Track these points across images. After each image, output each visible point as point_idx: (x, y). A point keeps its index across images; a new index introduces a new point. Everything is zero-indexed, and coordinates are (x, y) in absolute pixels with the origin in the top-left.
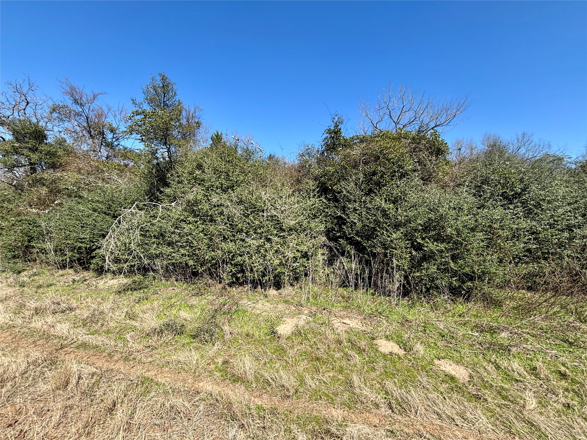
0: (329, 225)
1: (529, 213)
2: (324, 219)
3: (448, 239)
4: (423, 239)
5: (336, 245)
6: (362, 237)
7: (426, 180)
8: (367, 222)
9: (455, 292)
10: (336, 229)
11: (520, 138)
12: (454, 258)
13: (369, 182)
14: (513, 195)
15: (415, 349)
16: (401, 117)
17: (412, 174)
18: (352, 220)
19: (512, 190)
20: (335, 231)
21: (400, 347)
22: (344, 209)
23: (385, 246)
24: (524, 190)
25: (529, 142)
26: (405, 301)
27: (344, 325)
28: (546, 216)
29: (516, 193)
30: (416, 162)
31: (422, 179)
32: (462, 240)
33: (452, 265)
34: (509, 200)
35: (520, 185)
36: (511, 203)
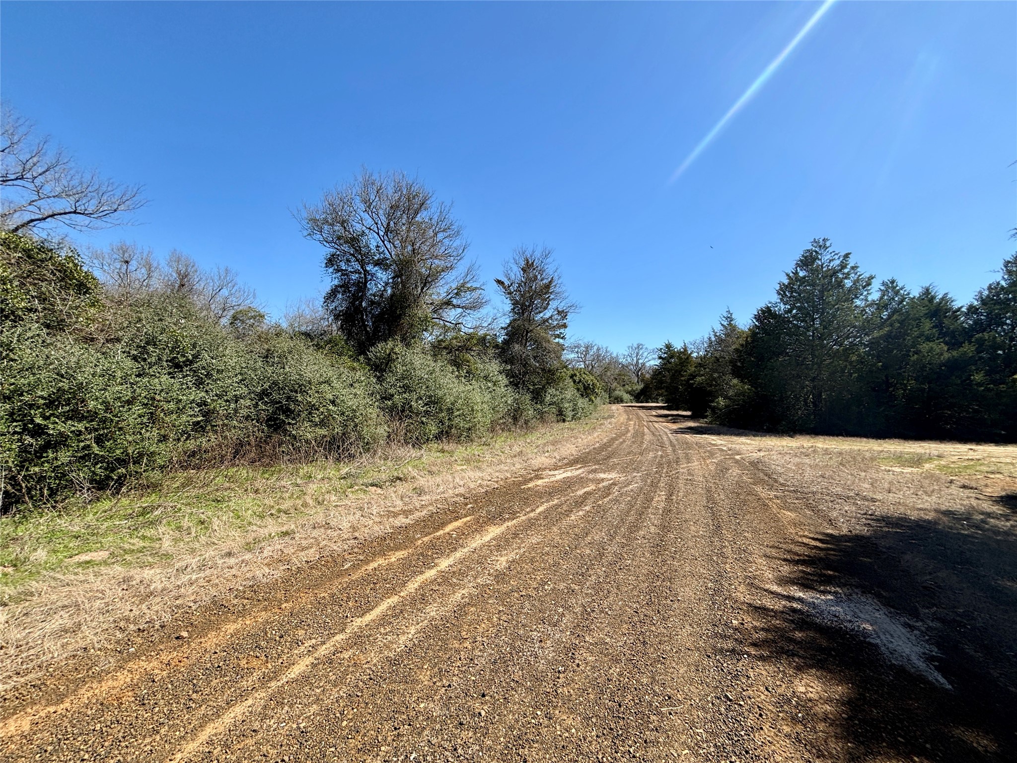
1: (199, 383)
3: (92, 416)
4: (46, 418)
9: (100, 485)
12: (99, 441)
14: (184, 362)
15: (32, 558)
17: (24, 315)
19: (184, 356)
21: (5, 567)
24: (195, 357)
28: (214, 388)
29: (188, 360)
30: (33, 297)
31: (46, 325)
32: (113, 416)
33: (96, 449)
34: (177, 366)
35: (191, 350)
36: (181, 371)
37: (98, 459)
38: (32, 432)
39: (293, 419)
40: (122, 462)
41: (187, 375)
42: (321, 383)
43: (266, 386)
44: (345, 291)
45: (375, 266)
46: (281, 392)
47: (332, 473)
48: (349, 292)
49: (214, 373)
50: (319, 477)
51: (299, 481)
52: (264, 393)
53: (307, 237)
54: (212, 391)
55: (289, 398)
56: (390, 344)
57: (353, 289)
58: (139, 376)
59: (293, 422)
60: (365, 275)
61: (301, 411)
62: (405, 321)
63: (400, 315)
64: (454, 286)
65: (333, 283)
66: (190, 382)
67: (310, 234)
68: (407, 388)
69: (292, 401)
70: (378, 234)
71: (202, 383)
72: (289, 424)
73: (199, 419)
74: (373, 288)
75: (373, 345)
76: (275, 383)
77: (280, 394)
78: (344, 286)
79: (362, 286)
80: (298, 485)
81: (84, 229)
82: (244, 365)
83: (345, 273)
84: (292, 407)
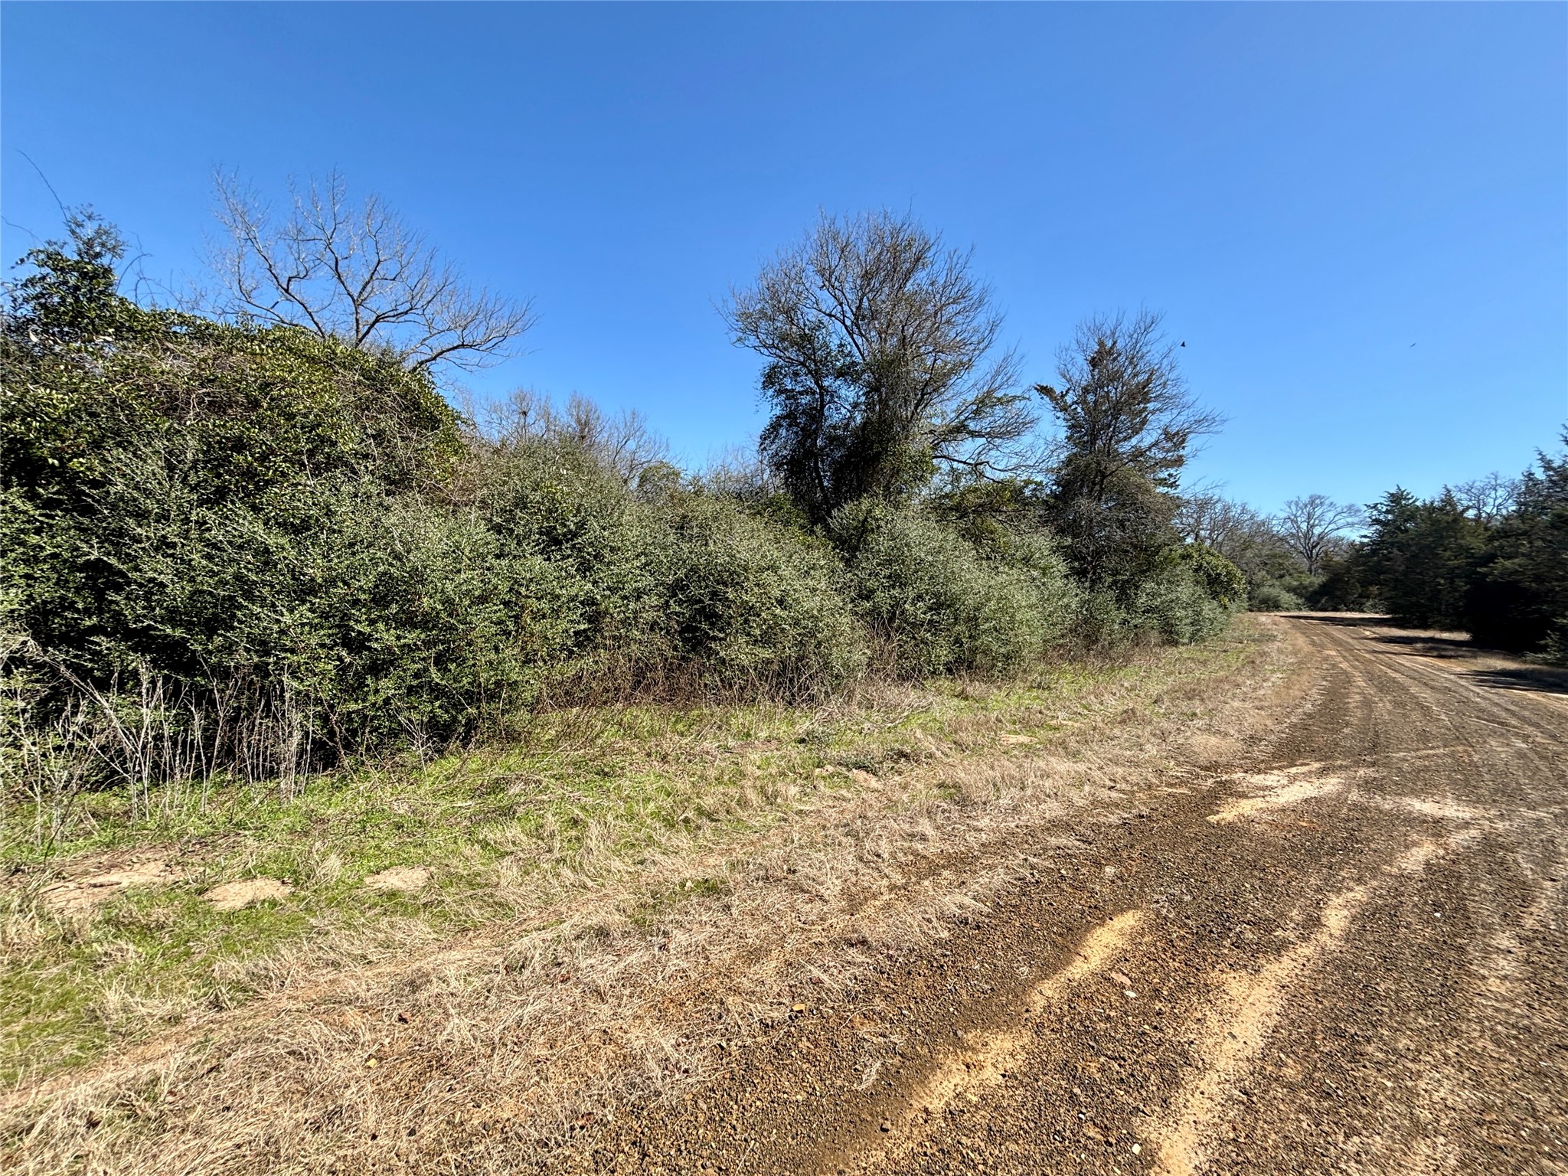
0: (45, 592)
1: (585, 568)
2: (22, 569)
3: (426, 622)
4: (372, 622)
5: (76, 656)
6: (189, 627)
7: (397, 482)
8: (207, 584)
9: (440, 733)
10: (80, 606)
12: (440, 661)
13: (220, 466)
14: (565, 535)
15: (319, 872)
16: (369, 288)
17: (358, 463)
18: (150, 574)
19: (565, 526)
20: (78, 611)
21: (283, 883)
22: (116, 538)
23: (263, 646)
24: (581, 525)
25: (641, 432)
26: (322, 780)
27: (96, 890)
29: (570, 531)
30: (368, 436)
31: (386, 478)
32: (459, 621)
33: (435, 675)
34: (557, 542)
35: (575, 516)
36: (560, 549)
37: (437, 692)
38: (357, 644)
39: (722, 630)
40: (471, 697)
41: (569, 556)
42: (762, 570)
43: (681, 574)
44: (790, 425)
45: (837, 378)
46: (703, 584)
47: (782, 729)
48: (797, 425)
49: (606, 552)
50: (763, 735)
51: (731, 743)
52: (677, 587)
53: (737, 344)
54: (603, 582)
55: (714, 595)
56: (865, 504)
57: (802, 420)
58: (498, 557)
59: (722, 635)
60: (822, 395)
61: (732, 617)
62: (886, 465)
63: (879, 454)
64: (970, 399)
65: (774, 412)
66: (572, 566)
67: (740, 339)
68: (896, 580)
69: (720, 600)
70: (844, 323)
71: (589, 569)
72: (714, 639)
73: (582, 627)
74: (834, 416)
75: (838, 505)
76: (694, 569)
77: (701, 587)
78: (790, 417)
79: (816, 415)
80: (728, 750)
81: (474, 368)
82: (649, 540)
83: (791, 395)
84: (719, 608)
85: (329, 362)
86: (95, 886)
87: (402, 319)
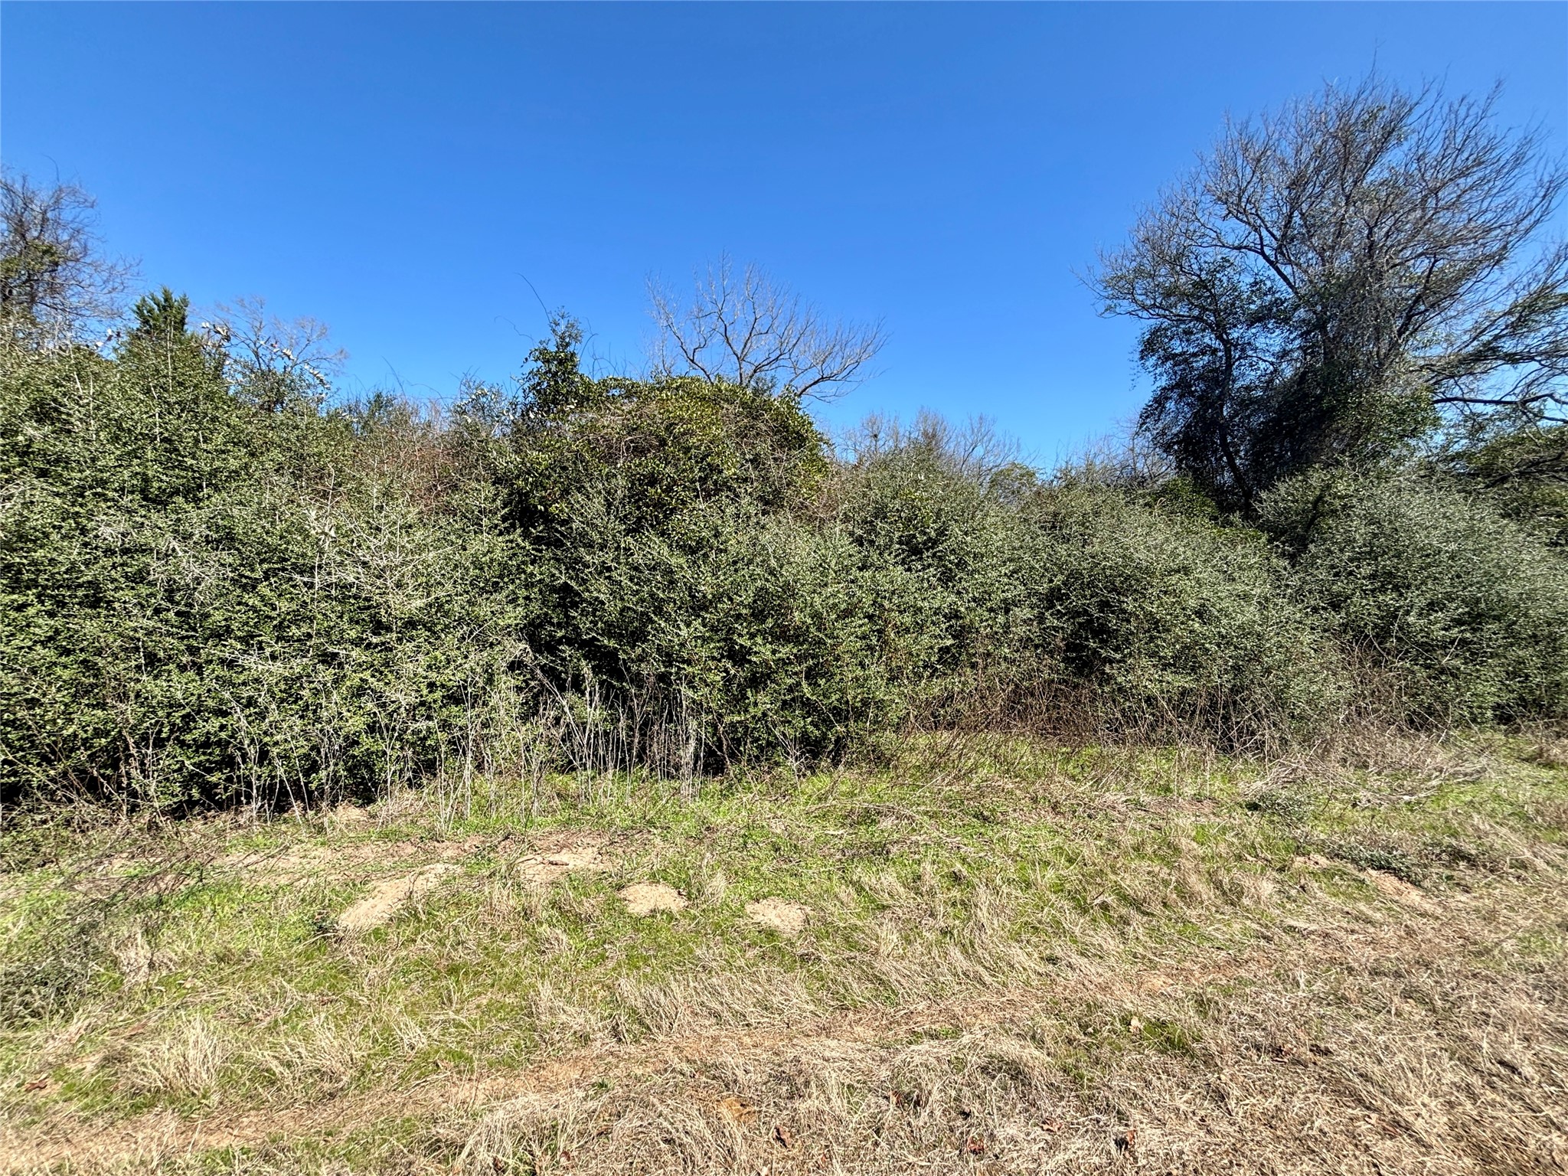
0: (535, 608)
1: (947, 578)
2: (522, 593)
3: (796, 636)
4: (752, 636)
5: (552, 661)
6: (619, 637)
7: (771, 502)
8: (631, 601)
9: (812, 749)
10: (555, 620)
11: (976, 425)
12: (811, 675)
13: (640, 499)
14: (924, 543)
15: (708, 890)
16: (749, 345)
17: (739, 487)
18: (595, 594)
19: (925, 533)
20: (552, 624)
21: (679, 893)
22: (574, 565)
23: (668, 658)
24: (941, 532)
25: (989, 436)
26: (714, 785)
27: (553, 867)
28: (970, 585)
29: (930, 539)
30: (747, 461)
31: (761, 498)
32: (826, 635)
33: (806, 689)
34: (916, 551)
35: (935, 522)
36: (921, 559)
37: (809, 707)
38: (739, 657)
39: (1117, 649)
40: (840, 714)
41: (930, 565)
42: (1171, 572)
43: (1058, 580)
44: (1181, 396)
45: (1250, 326)
46: (1088, 593)
47: (1217, 786)
48: (1191, 394)
49: (969, 560)
50: (1190, 791)
51: (1145, 798)
52: (1053, 597)
53: (1107, 315)
54: (967, 592)
55: (1104, 605)
56: (1317, 477)
57: (1199, 387)
58: (860, 569)
59: (1118, 656)
60: (1228, 351)
61: (1132, 633)
62: (1347, 423)
63: (1333, 408)
64: (1500, 308)
65: (1158, 384)
66: (934, 576)
67: (1109, 309)
68: (1388, 581)
69: (1113, 612)
70: (1263, 253)
71: (951, 579)
72: (1111, 661)
73: (949, 642)
74: (1248, 376)
75: (1268, 486)
76: (1075, 575)
77: (1084, 597)
78: (1182, 386)
79: (1219, 377)
80: (1139, 806)
81: (831, 399)
82: (1017, 544)
83: (1183, 360)
84: (1113, 622)
85: (716, 399)
86: (551, 863)
87: (774, 366)
